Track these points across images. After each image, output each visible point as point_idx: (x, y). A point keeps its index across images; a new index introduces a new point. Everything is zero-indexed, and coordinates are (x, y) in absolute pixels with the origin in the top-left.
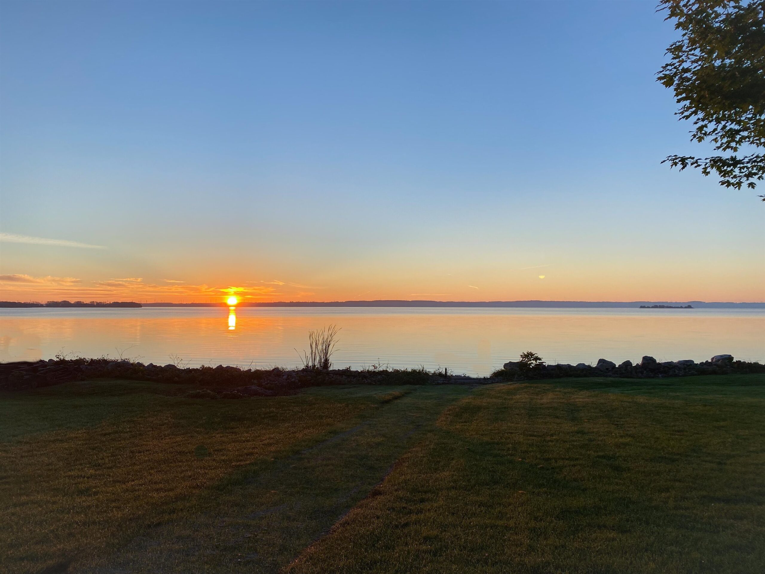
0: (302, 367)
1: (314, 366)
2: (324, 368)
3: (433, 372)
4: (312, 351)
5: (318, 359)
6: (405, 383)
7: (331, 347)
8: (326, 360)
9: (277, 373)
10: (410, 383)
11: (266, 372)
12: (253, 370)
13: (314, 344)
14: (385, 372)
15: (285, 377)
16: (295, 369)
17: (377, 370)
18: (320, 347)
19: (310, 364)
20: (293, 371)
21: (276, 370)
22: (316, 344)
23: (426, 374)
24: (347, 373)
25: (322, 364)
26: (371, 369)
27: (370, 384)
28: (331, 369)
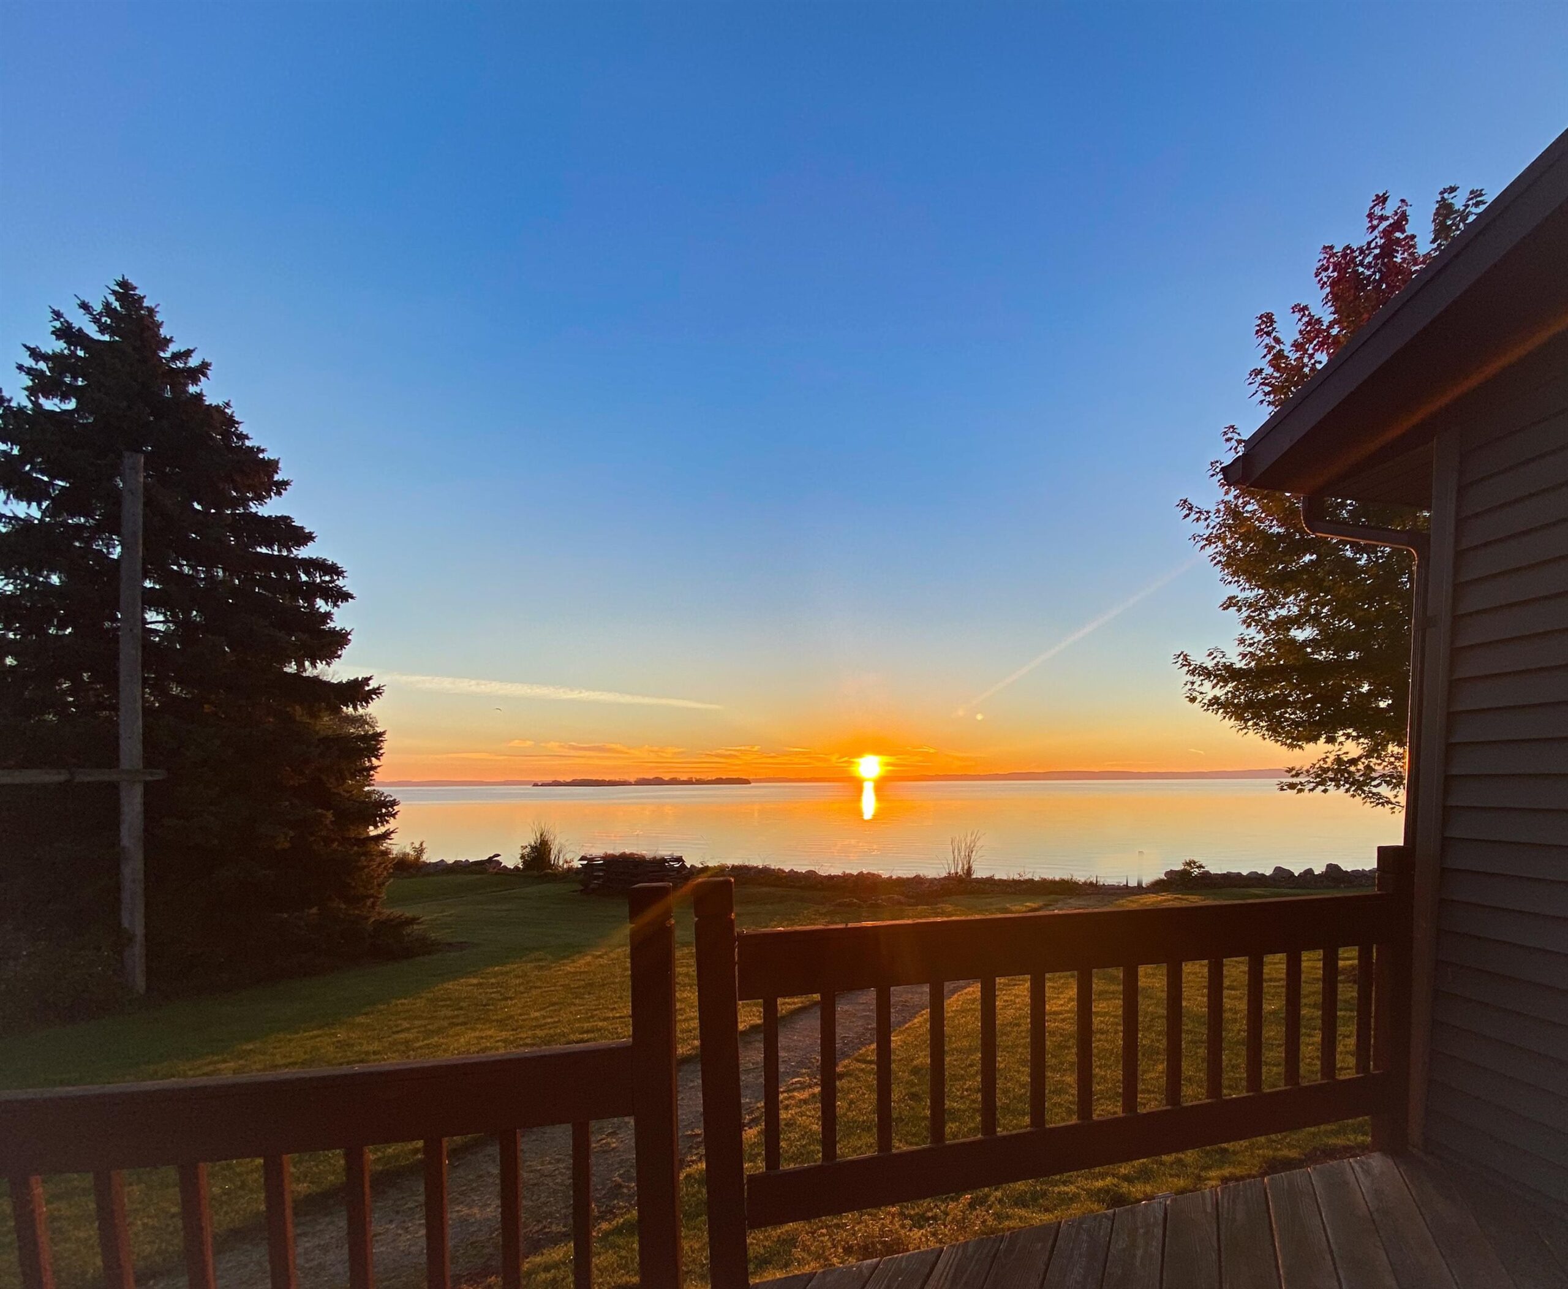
0: (944, 874)
1: (957, 873)
2: (967, 874)
3: (1083, 881)
4: (954, 858)
5: (960, 866)
6: (1051, 893)
7: (974, 853)
8: (969, 869)
9: (918, 880)
10: (1056, 893)
11: (908, 879)
12: (894, 877)
13: (956, 851)
14: (1031, 881)
15: (927, 885)
16: (938, 877)
17: (1022, 879)
18: (963, 854)
19: (953, 871)
20: (935, 879)
21: (917, 877)
22: (959, 850)
23: (1076, 883)
24: (990, 881)
25: (965, 871)
26: (1016, 877)
27: (1015, 893)
28: (974, 876)
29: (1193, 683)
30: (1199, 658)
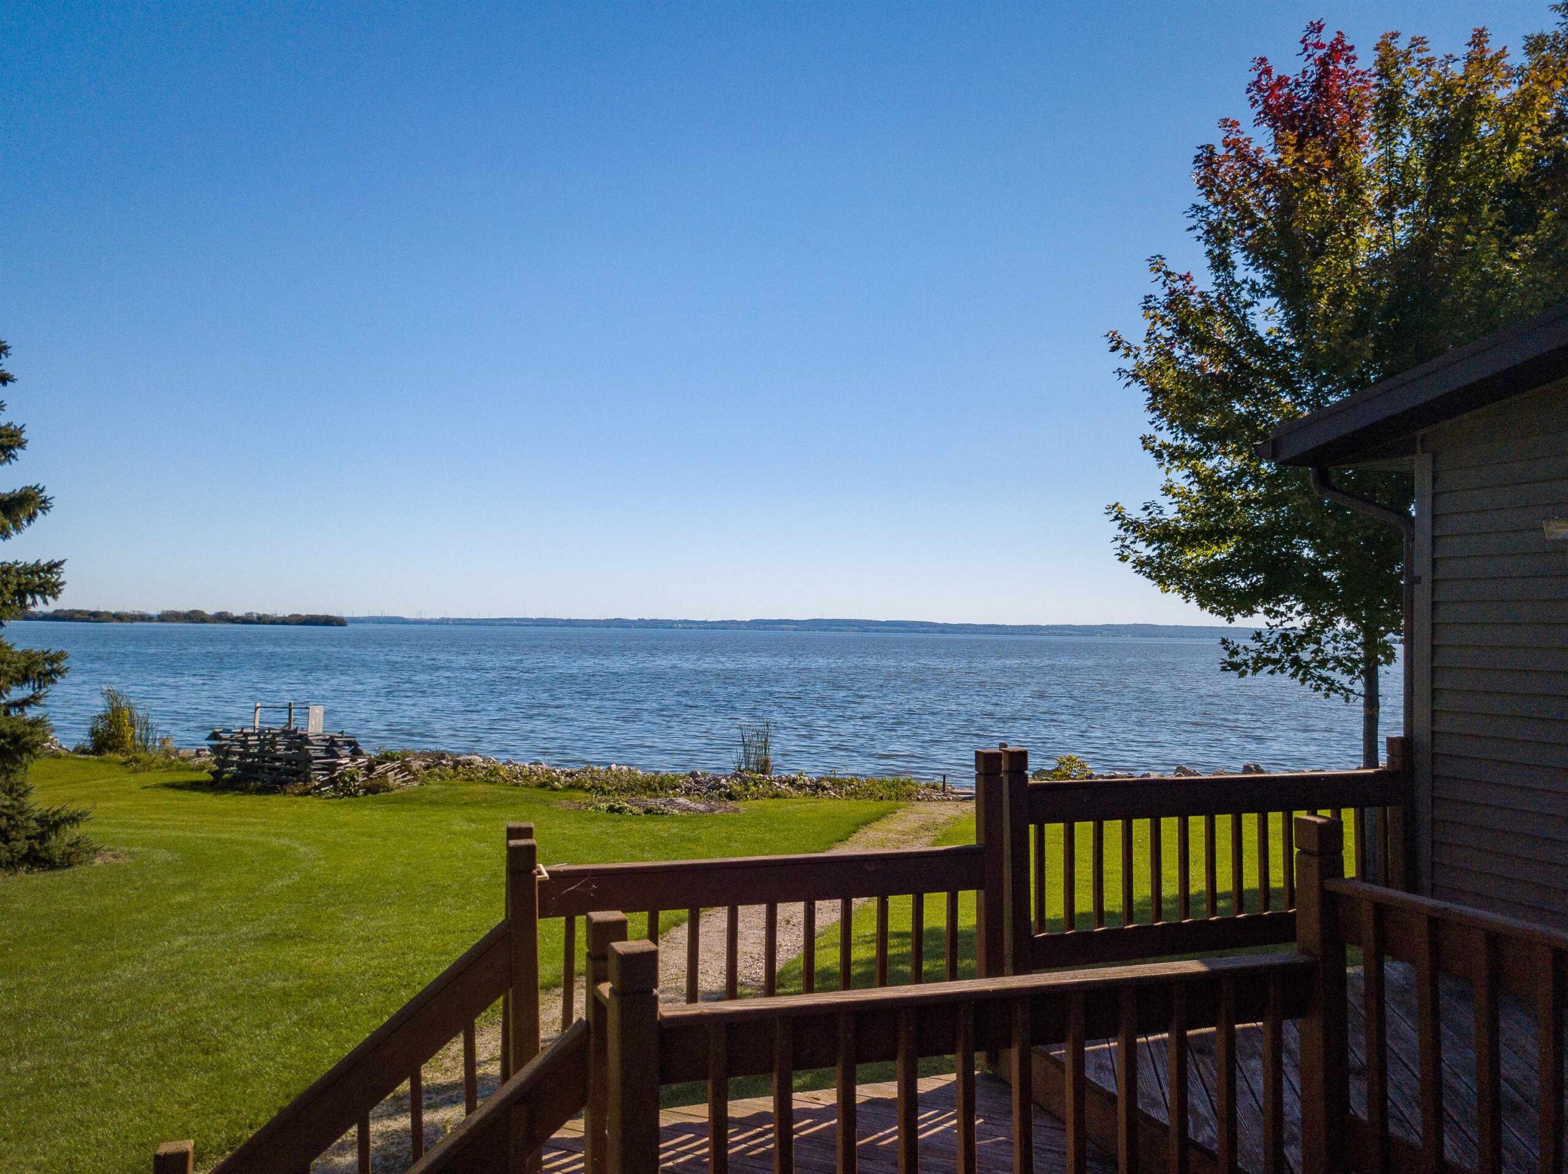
2: (763, 772)
8: (767, 761)
19: (743, 766)
25: (760, 767)
29: (1123, 540)
30: (1135, 512)
